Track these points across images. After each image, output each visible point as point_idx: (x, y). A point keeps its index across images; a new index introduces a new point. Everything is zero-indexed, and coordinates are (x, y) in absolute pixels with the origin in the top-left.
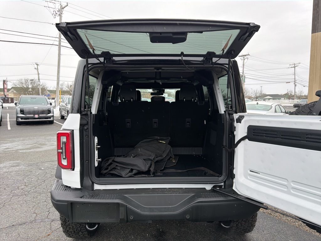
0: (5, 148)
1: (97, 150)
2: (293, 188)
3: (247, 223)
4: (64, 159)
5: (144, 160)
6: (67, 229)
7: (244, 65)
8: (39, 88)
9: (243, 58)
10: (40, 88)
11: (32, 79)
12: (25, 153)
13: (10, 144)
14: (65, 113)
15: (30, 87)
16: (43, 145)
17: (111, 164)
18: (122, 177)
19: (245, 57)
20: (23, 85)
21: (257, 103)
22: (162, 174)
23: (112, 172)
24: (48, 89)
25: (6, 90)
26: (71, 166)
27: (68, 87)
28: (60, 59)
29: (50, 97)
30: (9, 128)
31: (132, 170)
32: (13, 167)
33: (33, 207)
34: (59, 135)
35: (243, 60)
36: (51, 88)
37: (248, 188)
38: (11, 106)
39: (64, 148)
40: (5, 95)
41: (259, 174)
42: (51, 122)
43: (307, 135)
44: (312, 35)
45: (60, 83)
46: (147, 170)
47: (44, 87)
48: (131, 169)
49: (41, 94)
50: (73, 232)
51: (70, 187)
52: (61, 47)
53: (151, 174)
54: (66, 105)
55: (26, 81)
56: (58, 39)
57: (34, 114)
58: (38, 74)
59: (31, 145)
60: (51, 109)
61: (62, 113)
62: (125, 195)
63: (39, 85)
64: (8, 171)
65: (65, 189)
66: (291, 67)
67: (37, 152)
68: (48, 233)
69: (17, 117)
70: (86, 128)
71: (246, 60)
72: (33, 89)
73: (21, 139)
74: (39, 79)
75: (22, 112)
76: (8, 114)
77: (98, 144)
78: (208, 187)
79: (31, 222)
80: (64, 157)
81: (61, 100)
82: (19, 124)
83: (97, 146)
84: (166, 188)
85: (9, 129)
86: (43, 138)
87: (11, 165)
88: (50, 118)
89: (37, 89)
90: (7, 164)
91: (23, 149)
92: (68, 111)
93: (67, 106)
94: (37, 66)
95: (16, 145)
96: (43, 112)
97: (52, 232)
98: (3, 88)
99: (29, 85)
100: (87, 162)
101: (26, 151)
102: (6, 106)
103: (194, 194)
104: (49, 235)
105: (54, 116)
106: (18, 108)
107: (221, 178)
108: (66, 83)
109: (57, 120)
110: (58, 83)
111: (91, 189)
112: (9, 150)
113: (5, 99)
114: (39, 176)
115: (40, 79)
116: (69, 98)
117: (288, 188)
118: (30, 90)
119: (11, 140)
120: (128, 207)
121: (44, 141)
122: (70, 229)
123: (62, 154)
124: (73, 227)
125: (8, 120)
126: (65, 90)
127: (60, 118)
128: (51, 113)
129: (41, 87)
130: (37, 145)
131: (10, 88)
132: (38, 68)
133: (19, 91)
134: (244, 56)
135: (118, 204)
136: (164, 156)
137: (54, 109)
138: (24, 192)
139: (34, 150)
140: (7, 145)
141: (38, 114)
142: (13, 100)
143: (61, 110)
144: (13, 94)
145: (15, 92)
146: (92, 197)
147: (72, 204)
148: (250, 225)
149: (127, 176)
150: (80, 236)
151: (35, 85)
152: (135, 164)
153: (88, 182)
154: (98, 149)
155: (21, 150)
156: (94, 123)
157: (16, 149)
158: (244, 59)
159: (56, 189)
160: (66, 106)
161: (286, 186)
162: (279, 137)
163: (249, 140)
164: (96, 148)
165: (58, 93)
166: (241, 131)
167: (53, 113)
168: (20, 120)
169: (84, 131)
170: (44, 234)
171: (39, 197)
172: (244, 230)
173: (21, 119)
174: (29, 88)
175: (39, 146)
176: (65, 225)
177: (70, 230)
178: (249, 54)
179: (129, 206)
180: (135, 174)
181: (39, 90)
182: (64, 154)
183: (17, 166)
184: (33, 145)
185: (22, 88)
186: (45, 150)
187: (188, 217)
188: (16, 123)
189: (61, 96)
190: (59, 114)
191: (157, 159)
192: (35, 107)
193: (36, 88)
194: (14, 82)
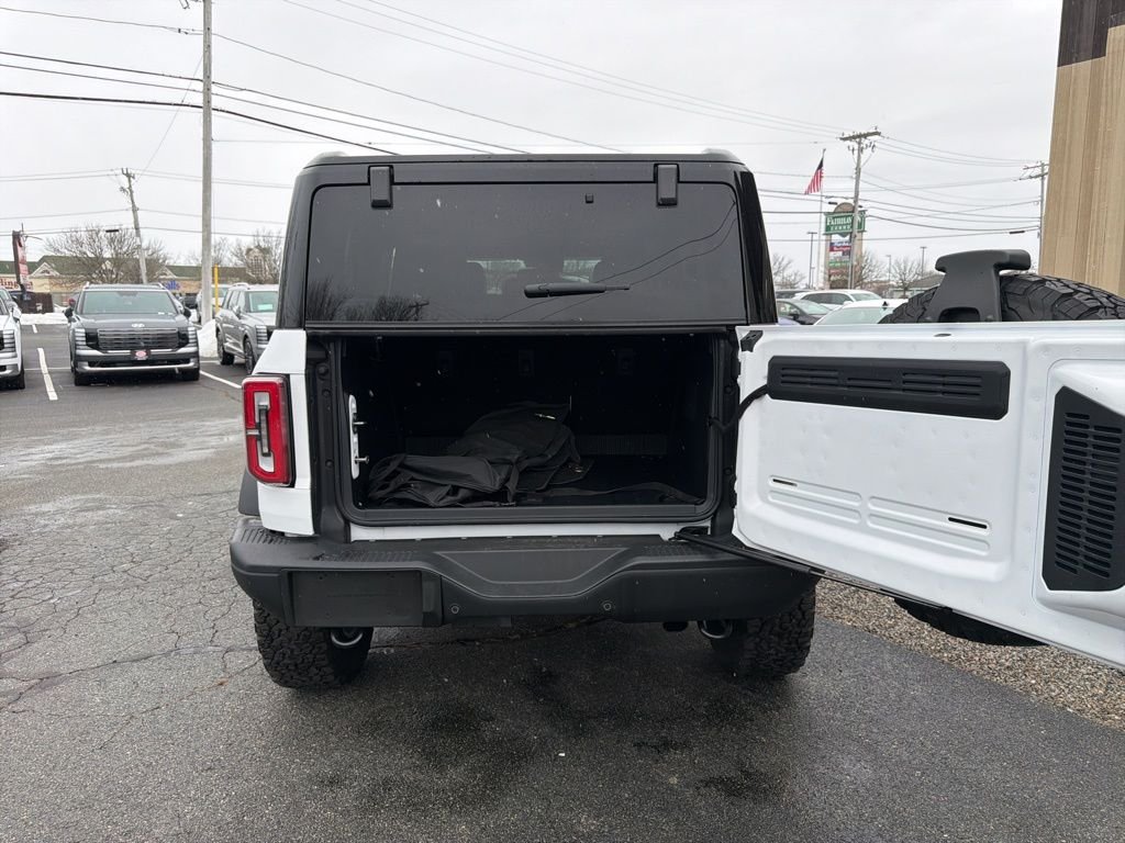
0: (50, 455)
1: (354, 433)
2: (872, 515)
3: (786, 641)
4: (264, 455)
5: (491, 463)
6: (276, 659)
7: (858, 170)
8: (138, 260)
9: (856, 146)
10: (142, 258)
11: (113, 228)
12: (118, 470)
13: (64, 445)
14: (235, 344)
15: (107, 254)
16: (173, 445)
17: (395, 474)
18: (427, 506)
19: (865, 142)
20: (84, 250)
21: (885, 304)
22: (540, 501)
23: (398, 496)
24: (171, 262)
25: (23, 268)
26: (287, 477)
27: (238, 254)
28: (210, 155)
29: (177, 292)
30: (53, 396)
31: (455, 490)
32: (88, 510)
33: (166, 618)
34: (250, 391)
35: (856, 152)
36: (179, 258)
37: (766, 525)
38: (48, 322)
39: (264, 425)
40: (22, 286)
41: (795, 485)
42: (191, 376)
43: (904, 374)
44: (1058, 71)
45: (215, 239)
46: (497, 487)
47: (155, 255)
48: (453, 486)
49: (145, 281)
50: (293, 668)
51: (282, 534)
52: (213, 112)
53: (509, 498)
54: (238, 316)
55: (94, 233)
56: (202, 84)
57: (134, 349)
58: (135, 210)
59: (135, 449)
60: (190, 329)
61: (227, 344)
62: (438, 553)
63: (139, 247)
64: (71, 522)
65: (270, 538)
66: (1031, 177)
67: (157, 468)
68: (220, 680)
69: (77, 359)
70: (322, 370)
71: (867, 152)
72: (117, 261)
73: (98, 428)
74: (137, 228)
75: (92, 339)
76: (41, 351)
77: (359, 416)
78: (667, 532)
79: (167, 655)
80: (266, 450)
81: (221, 301)
82: (83, 380)
83: (354, 421)
84: (550, 537)
85: (51, 398)
86: (170, 425)
87: (77, 505)
88: (188, 361)
89: (131, 264)
90: (68, 502)
91: (109, 460)
92: (246, 337)
93: (243, 322)
94: (130, 181)
95: (85, 449)
96: (162, 340)
97: (231, 677)
98: (12, 259)
99: (105, 249)
100: (329, 464)
101: (121, 465)
102: (28, 323)
103: (625, 549)
104: (221, 684)
105: (201, 354)
106: (79, 326)
107: (702, 508)
108: (232, 240)
109: (211, 369)
110: (206, 241)
111: (343, 539)
112: (64, 461)
113: (21, 297)
114: (171, 536)
115: (141, 225)
116: (247, 294)
117: (860, 515)
118: (109, 267)
119: (65, 431)
120: (446, 583)
121: (174, 436)
122: (284, 658)
123: (258, 443)
124: (292, 651)
125: (44, 368)
126: (231, 265)
127: (218, 362)
128: (188, 343)
129: (146, 254)
130: (152, 447)
131: (37, 260)
132: (133, 188)
133: (70, 271)
134: (860, 136)
135: (418, 573)
136: (550, 456)
137: (198, 332)
138: (130, 578)
139: (145, 462)
140: (53, 447)
141: (147, 349)
142: (51, 302)
143: (221, 332)
144: (47, 281)
145: (55, 273)
146: (347, 556)
147: (291, 576)
148: (793, 646)
149: (441, 504)
150: (311, 678)
151: (124, 250)
152: (464, 472)
153: (333, 520)
154: (359, 430)
155: (101, 461)
156: (344, 355)
157: (89, 459)
158: (861, 150)
159: (245, 539)
160: (237, 319)
161: (855, 511)
162: (842, 382)
163: (773, 397)
164: (354, 426)
165: (207, 275)
166: (752, 371)
167: (197, 346)
168: (88, 368)
169: (318, 380)
170: (207, 682)
171: (180, 592)
172: (777, 660)
173: (91, 365)
174: (104, 260)
175: (160, 450)
176: (269, 647)
177: (285, 661)
178: (878, 130)
179: (446, 577)
180: (465, 501)
181: (138, 268)
182: (265, 441)
183: (98, 508)
184: (139, 448)
185: (79, 259)
186: (180, 463)
187: (607, 606)
188: (72, 378)
189: (219, 286)
190: (216, 349)
191: (526, 464)
192: (135, 325)
193: (128, 260)
194: (51, 237)
